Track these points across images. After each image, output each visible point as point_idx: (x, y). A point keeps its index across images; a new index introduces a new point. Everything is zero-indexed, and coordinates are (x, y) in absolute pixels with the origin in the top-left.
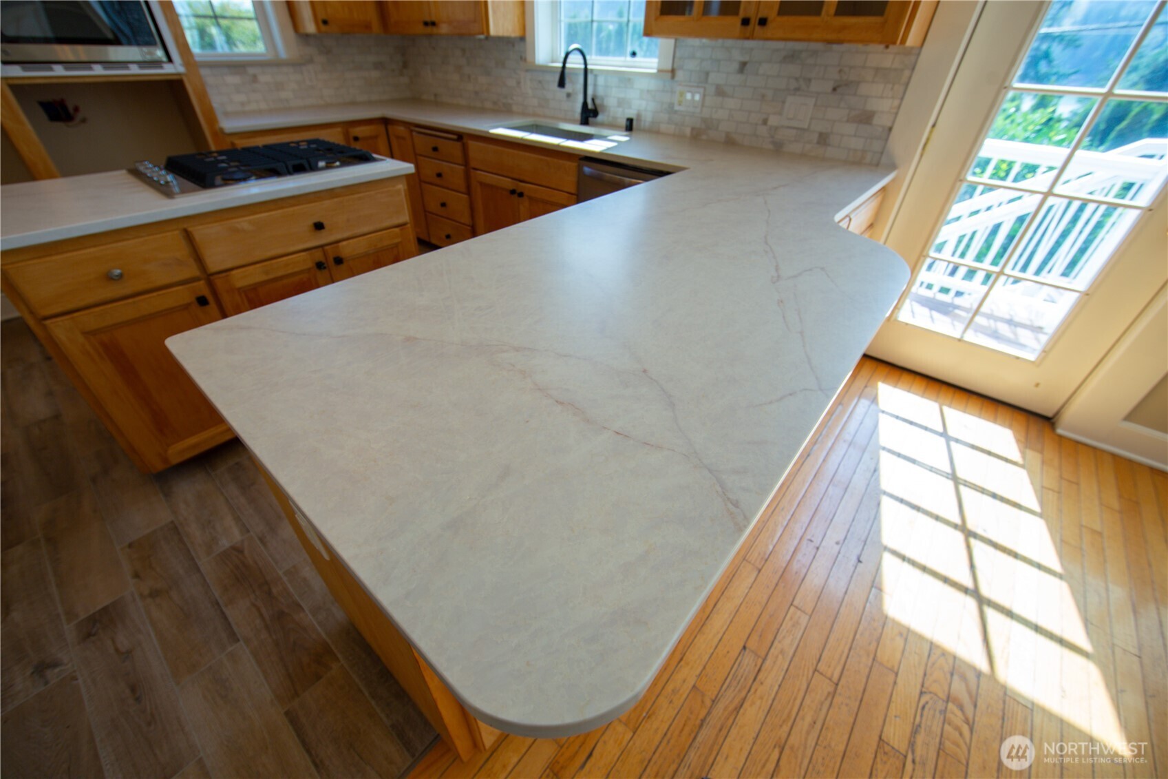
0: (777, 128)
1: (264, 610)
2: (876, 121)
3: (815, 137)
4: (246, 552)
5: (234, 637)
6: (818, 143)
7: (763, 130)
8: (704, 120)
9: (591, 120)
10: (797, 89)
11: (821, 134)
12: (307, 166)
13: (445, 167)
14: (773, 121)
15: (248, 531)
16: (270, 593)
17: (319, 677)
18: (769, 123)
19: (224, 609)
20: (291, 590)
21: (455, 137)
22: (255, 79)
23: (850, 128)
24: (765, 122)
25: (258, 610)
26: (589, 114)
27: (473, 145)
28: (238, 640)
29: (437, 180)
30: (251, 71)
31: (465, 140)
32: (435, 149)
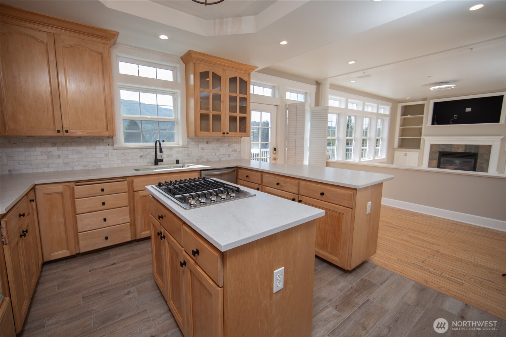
0: (219, 155)
1: (357, 295)
2: (237, 151)
3: (227, 156)
4: (337, 304)
5: (368, 300)
6: (228, 157)
7: (216, 156)
8: (199, 157)
10: (221, 146)
11: (228, 155)
14: (218, 154)
15: (327, 306)
16: (350, 295)
17: (369, 281)
18: (217, 154)
19: (360, 305)
20: (347, 289)
23: (233, 153)
24: (216, 154)
25: (356, 296)
26: (158, 161)
28: (368, 299)
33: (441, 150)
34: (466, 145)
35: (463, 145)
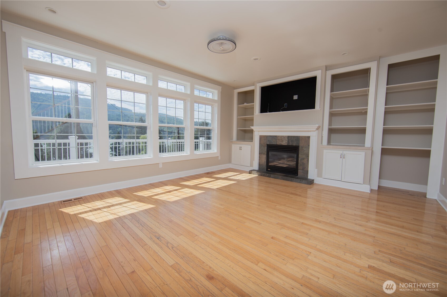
33: (268, 143)
34: (288, 137)
35: (286, 136)
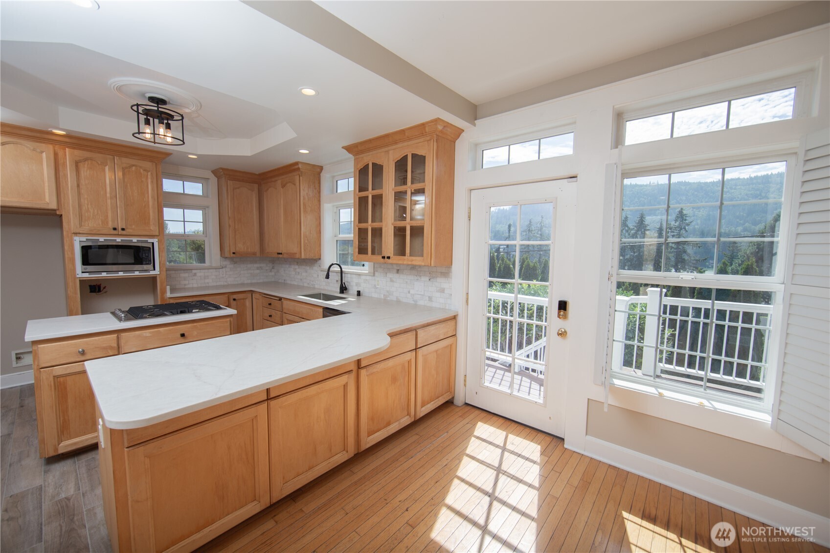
0: (413, 295)
2: (446, 292)
3: (427, 298)
4: (71, 501)
6: (429, 300)
7: (409, 296)
9: (344, 291)
10: (417, 280)
12: (187, 311)
13: (273, 313)
15: (79, 490)
18: (411, 292)
19: (43, 526)
21: (278, 299)
22: (195, 274)
23: (438, 294)
25: (61, 527)
26: (343, 289)
27: (285, 302)
28: (42, 541)
29: (269, 318)
30: (194, 271)
31: (283, 300)
32: (270, 304)
